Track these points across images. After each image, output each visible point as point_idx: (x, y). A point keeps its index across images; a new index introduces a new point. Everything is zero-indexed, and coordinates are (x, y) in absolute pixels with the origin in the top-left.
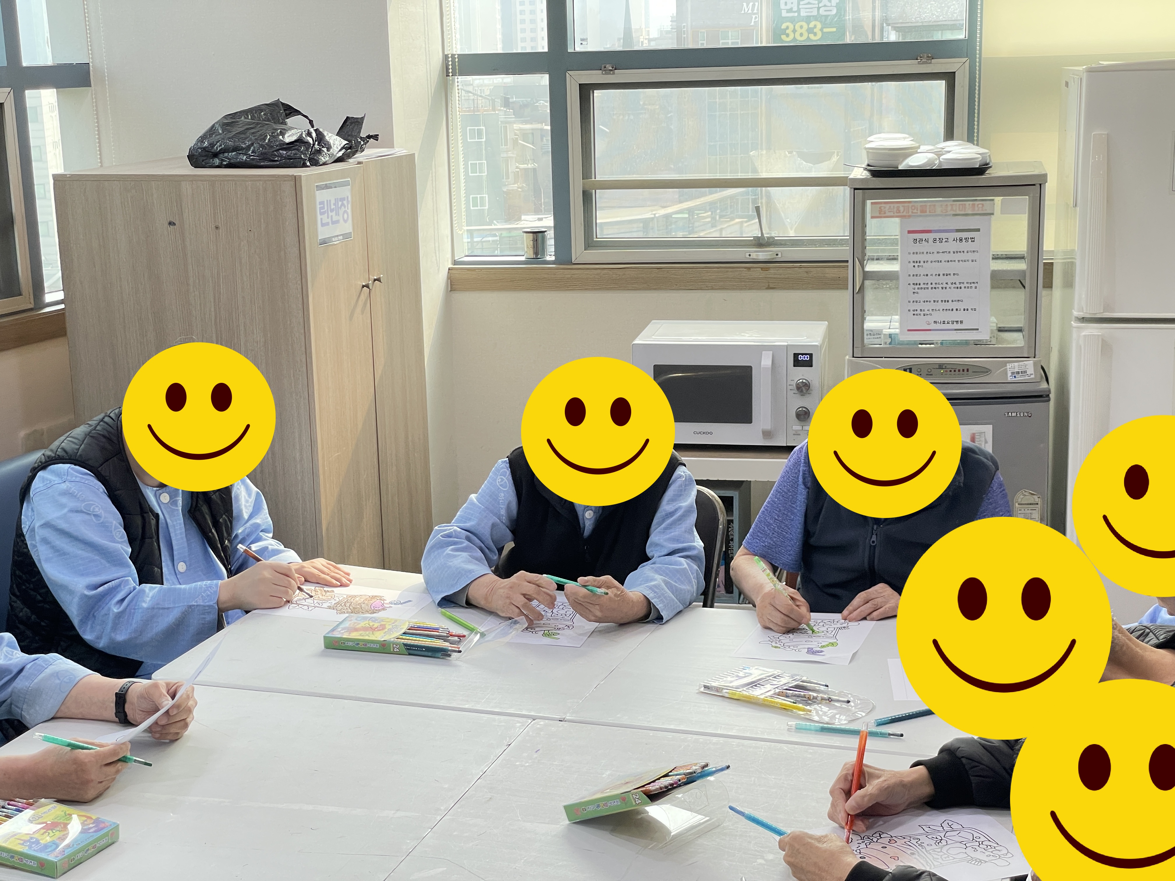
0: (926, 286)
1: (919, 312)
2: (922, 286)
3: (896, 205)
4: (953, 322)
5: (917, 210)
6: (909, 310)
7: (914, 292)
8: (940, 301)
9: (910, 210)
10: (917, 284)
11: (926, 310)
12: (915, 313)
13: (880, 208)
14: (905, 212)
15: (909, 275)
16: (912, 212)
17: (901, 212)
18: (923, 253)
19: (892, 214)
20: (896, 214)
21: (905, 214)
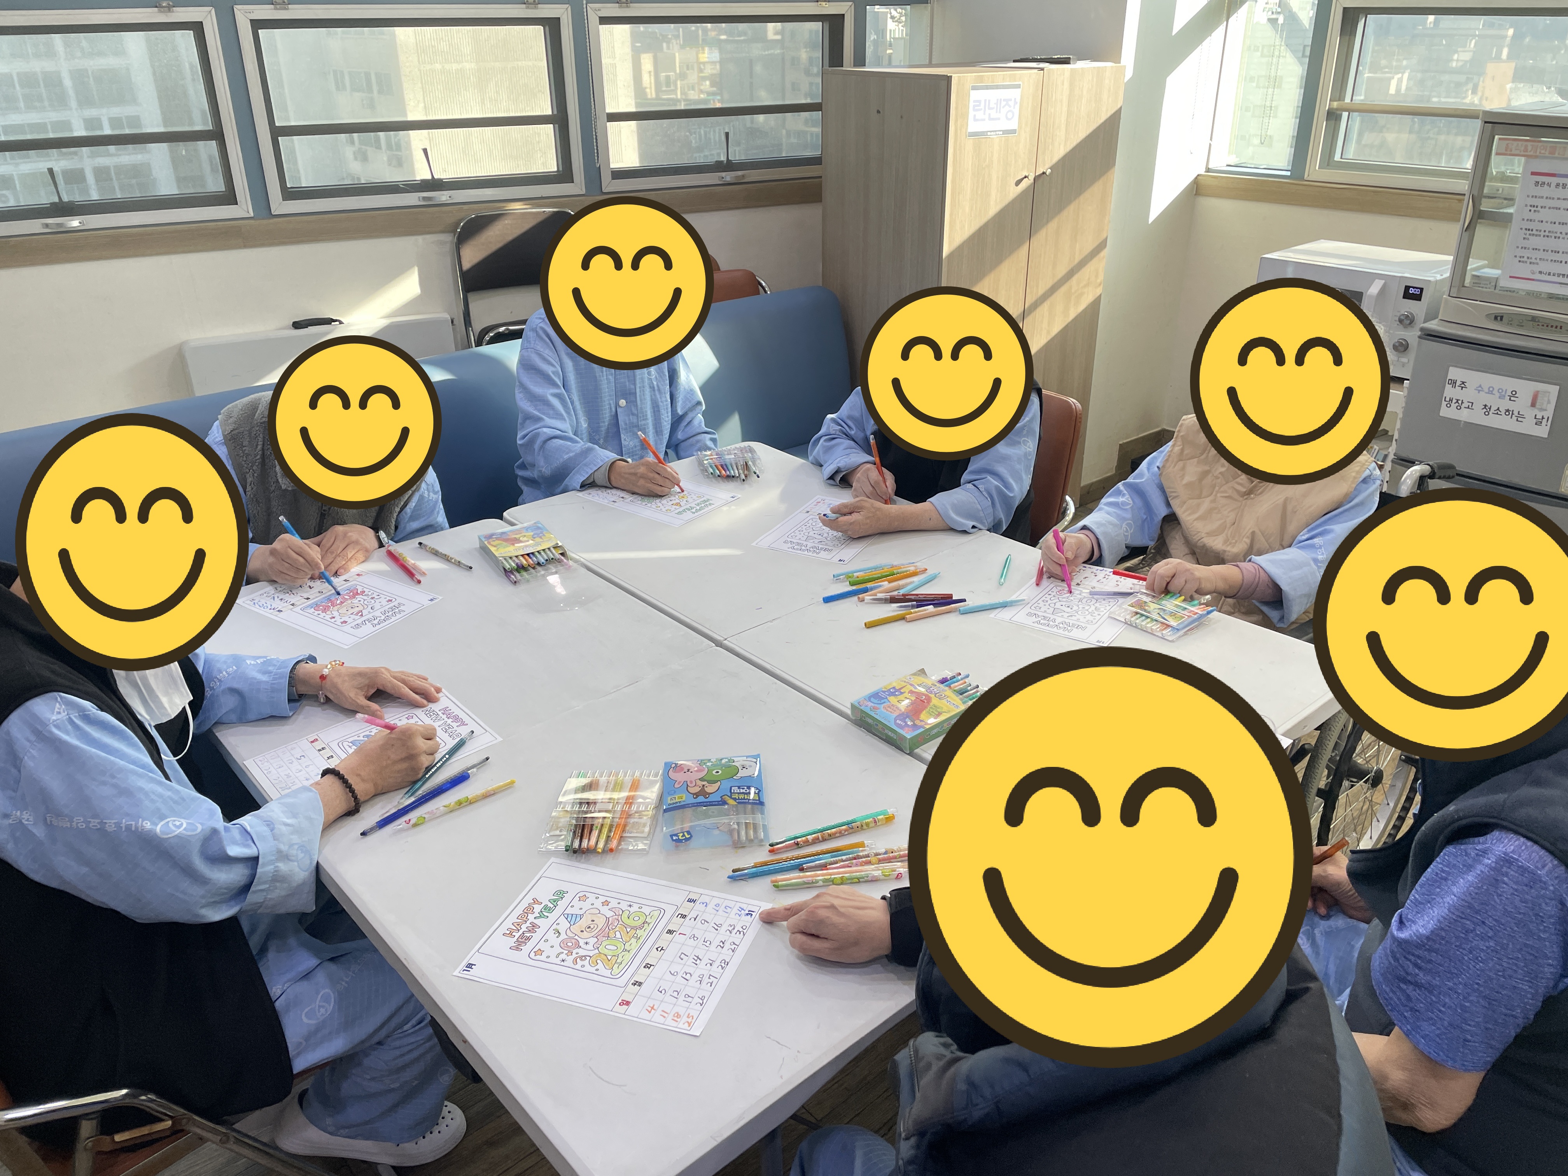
0: (1538, 233)
1: (1525, 259)
2: (1534, 232)
3: (1525, 143)
4: (1559, 276)
5: (1546, 151)
6: (1516, 256)
7: (1524, 238)
8: (1550, 251)
9: (1538, 150)
10: (1529, 230)
11: (1533, 258)
12: (1522, 259)
13: (1507, 144)
14: (1532, 151)
15: (1523, 220)
16: (1540, 154)
17: (1528, 150)
18: (1542, 197)
19: (1518, 153)
20: (1523, 153)
21: (1534, 154)
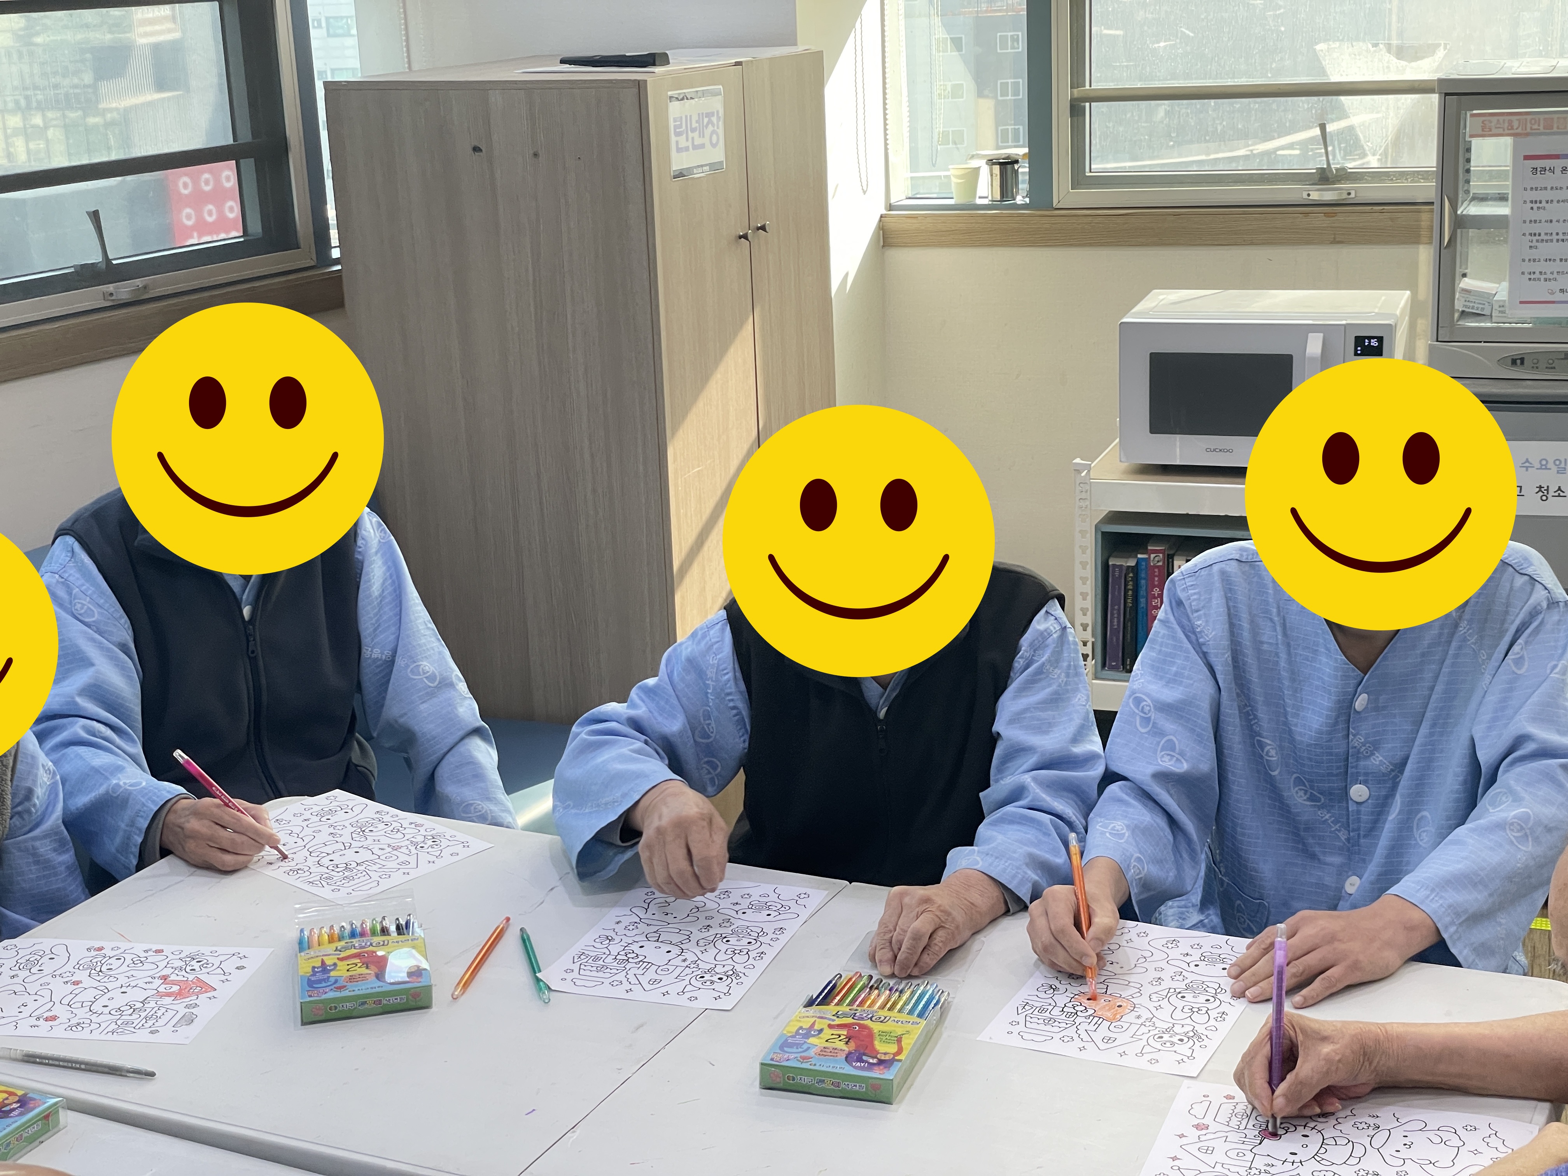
0: (1549, 237)
2: (1543, 237)
3: (1507, 118)
5: (1539, 126)
6: (1523, 274)
7: (1531, 247)
9: (1529, 125)
10: (1535, 235)
11: (1548, 273)
12: (1532, 276)
13: (1483, 122)
14: (1520, 128)
15: (1524, 222)
16: (1531, 129)
17: (1515, 128)
18: (1546, 188)
19: (1500, 131)
20: (1507, 132)
21: (1519, 131)
